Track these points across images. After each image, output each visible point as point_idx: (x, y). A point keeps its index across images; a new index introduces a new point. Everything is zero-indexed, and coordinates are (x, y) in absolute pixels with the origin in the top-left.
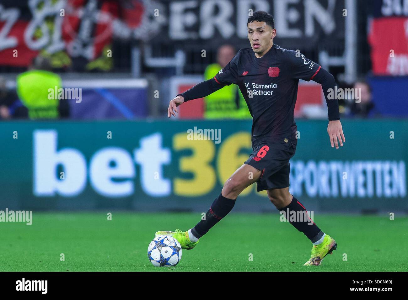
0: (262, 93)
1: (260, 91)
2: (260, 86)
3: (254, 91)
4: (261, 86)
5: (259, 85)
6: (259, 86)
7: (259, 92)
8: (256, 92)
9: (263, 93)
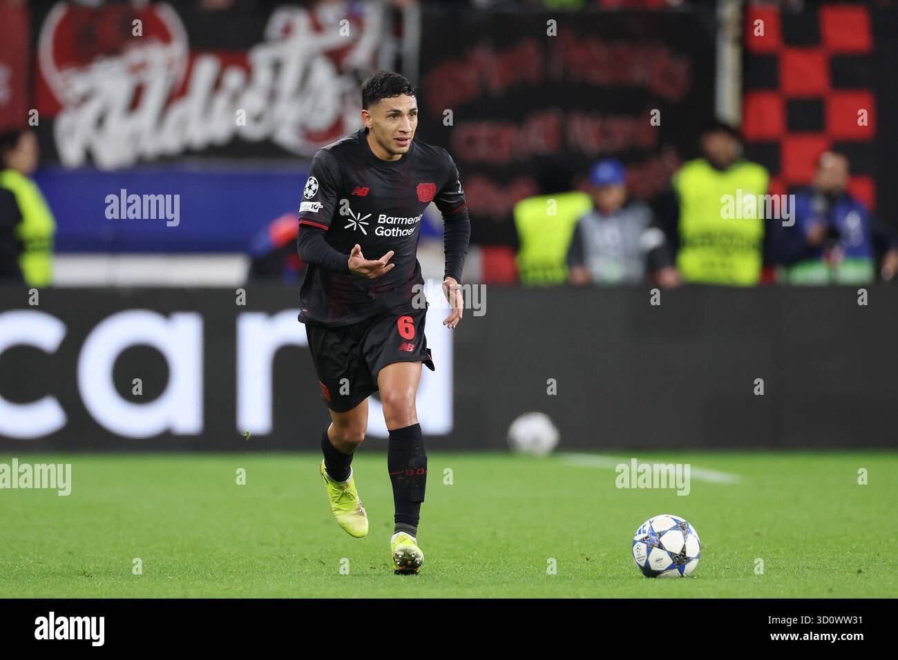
0: (399, 232)
1: (396, 229)
2: (397, 221)
3: (381, 229)
4: (401, 220)
5: (396, 219)
6: (393, 220)
7: (394, 230)
8: (384, 230)
9: (402, 233)
